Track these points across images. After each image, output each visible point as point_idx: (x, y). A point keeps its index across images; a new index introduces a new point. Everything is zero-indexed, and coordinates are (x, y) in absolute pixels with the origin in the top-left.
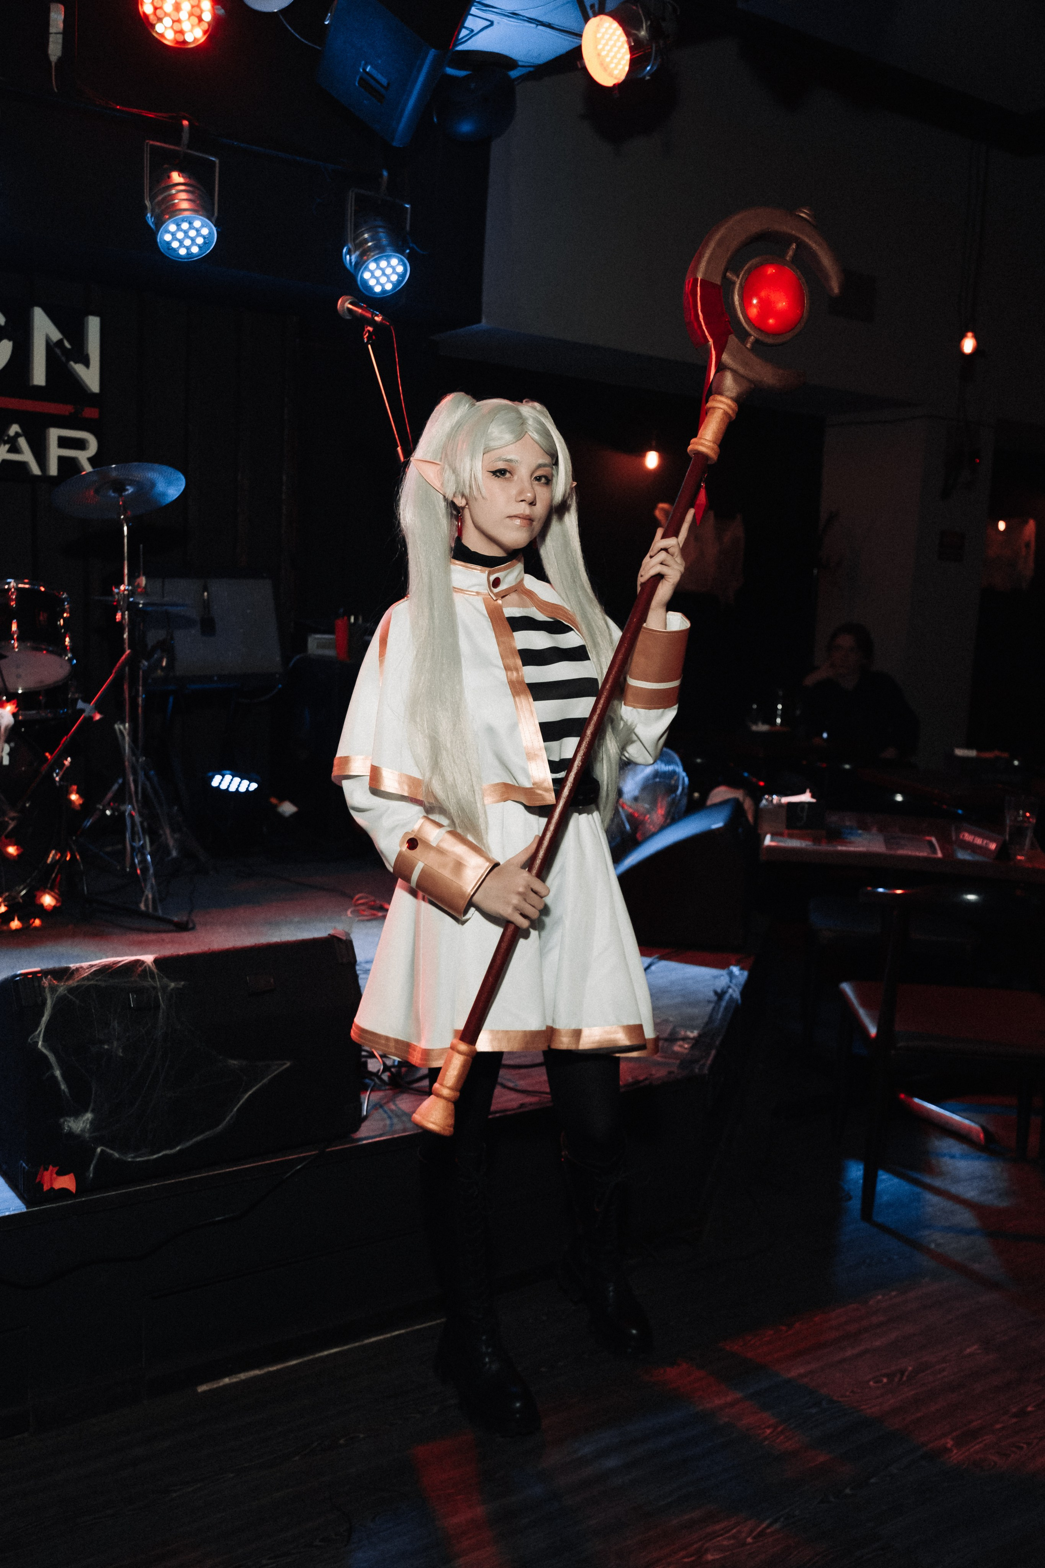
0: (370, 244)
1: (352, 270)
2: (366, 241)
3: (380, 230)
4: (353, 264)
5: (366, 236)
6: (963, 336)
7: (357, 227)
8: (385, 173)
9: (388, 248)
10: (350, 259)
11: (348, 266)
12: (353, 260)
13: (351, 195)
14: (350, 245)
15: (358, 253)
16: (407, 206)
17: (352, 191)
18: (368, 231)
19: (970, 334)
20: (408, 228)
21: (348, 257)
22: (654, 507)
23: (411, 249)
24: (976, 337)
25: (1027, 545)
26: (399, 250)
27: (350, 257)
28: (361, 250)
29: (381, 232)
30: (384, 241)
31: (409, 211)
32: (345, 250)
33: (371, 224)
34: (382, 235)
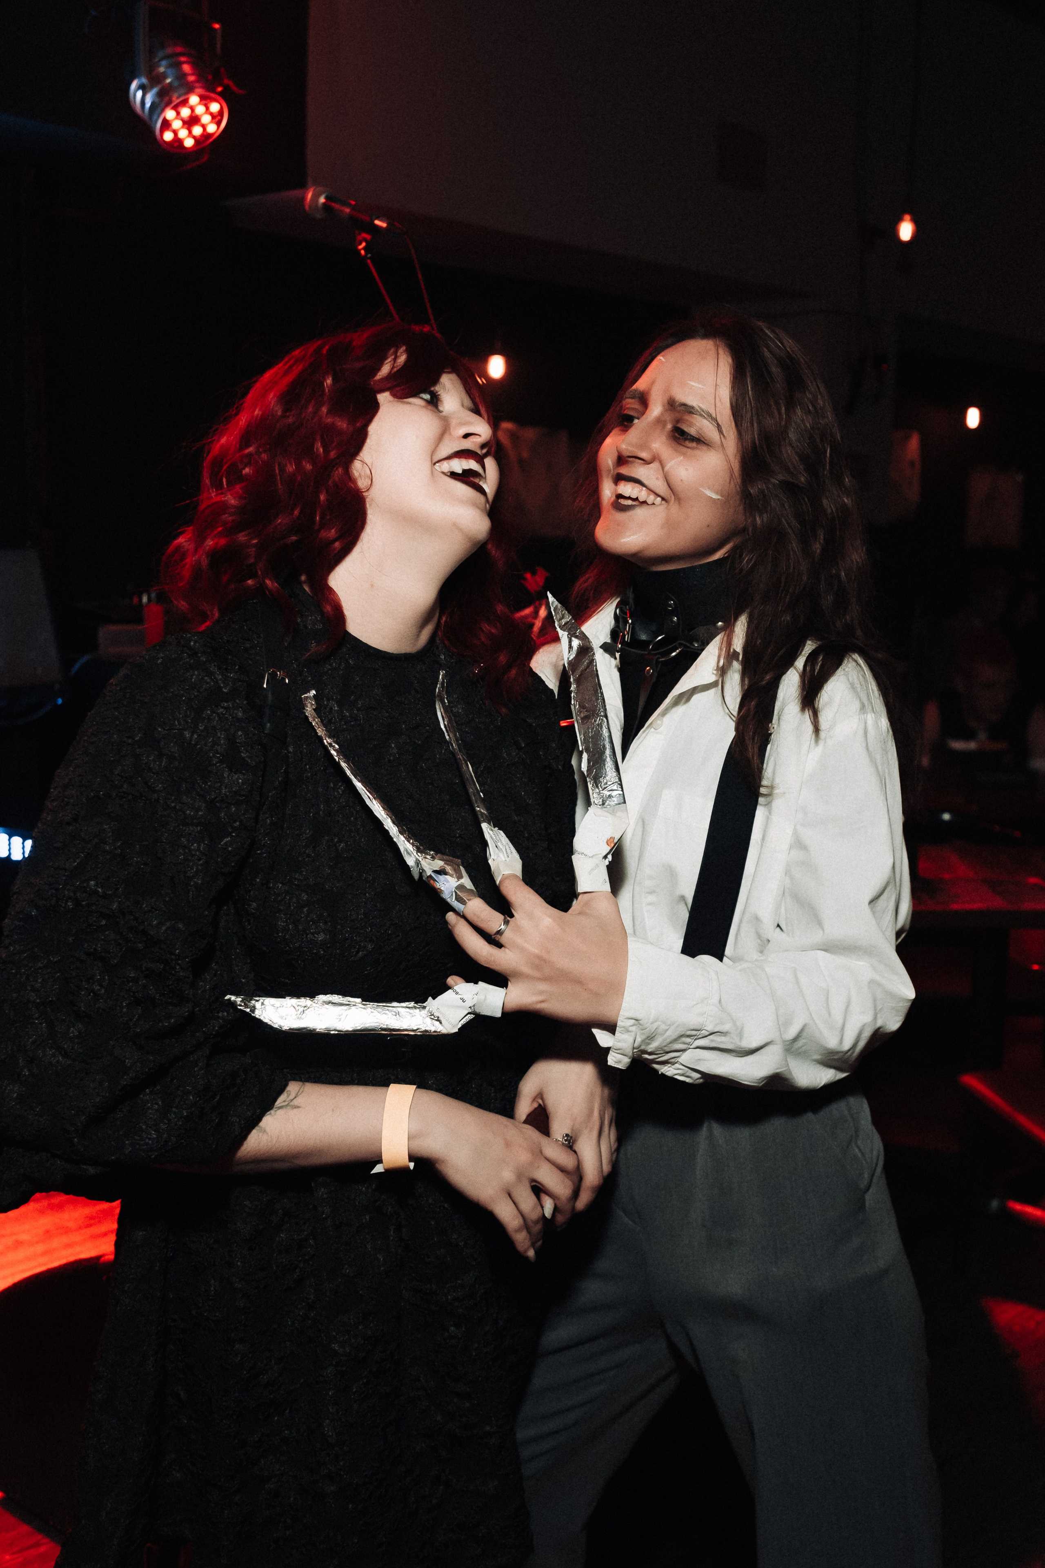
0: (168, 81)
2: (164, 76)
3: (183, 59)
4: (148, 107)
5: (164, 67)
6: (899, 220)
7: (151, 53)
9: (197, 85)
10: (142, 98)
11: (139, 109)
12: (148, 101)
13: (143, 10)
14: (144, 80)
15: (155, 90)
16: (217, 26)
18: (167, 58)
19: (907, 217)
20: (220, 57)
21: (139, 94)
23: (226, 88)
24: (915, 221)
25: (912, 464)
27: (142, 95)
28: (160, 86)
29: (184, 62)
30: (191, 78)
31: (219, 33)
32: (134, 85)
33: (169, 51)
34: (186, 68)
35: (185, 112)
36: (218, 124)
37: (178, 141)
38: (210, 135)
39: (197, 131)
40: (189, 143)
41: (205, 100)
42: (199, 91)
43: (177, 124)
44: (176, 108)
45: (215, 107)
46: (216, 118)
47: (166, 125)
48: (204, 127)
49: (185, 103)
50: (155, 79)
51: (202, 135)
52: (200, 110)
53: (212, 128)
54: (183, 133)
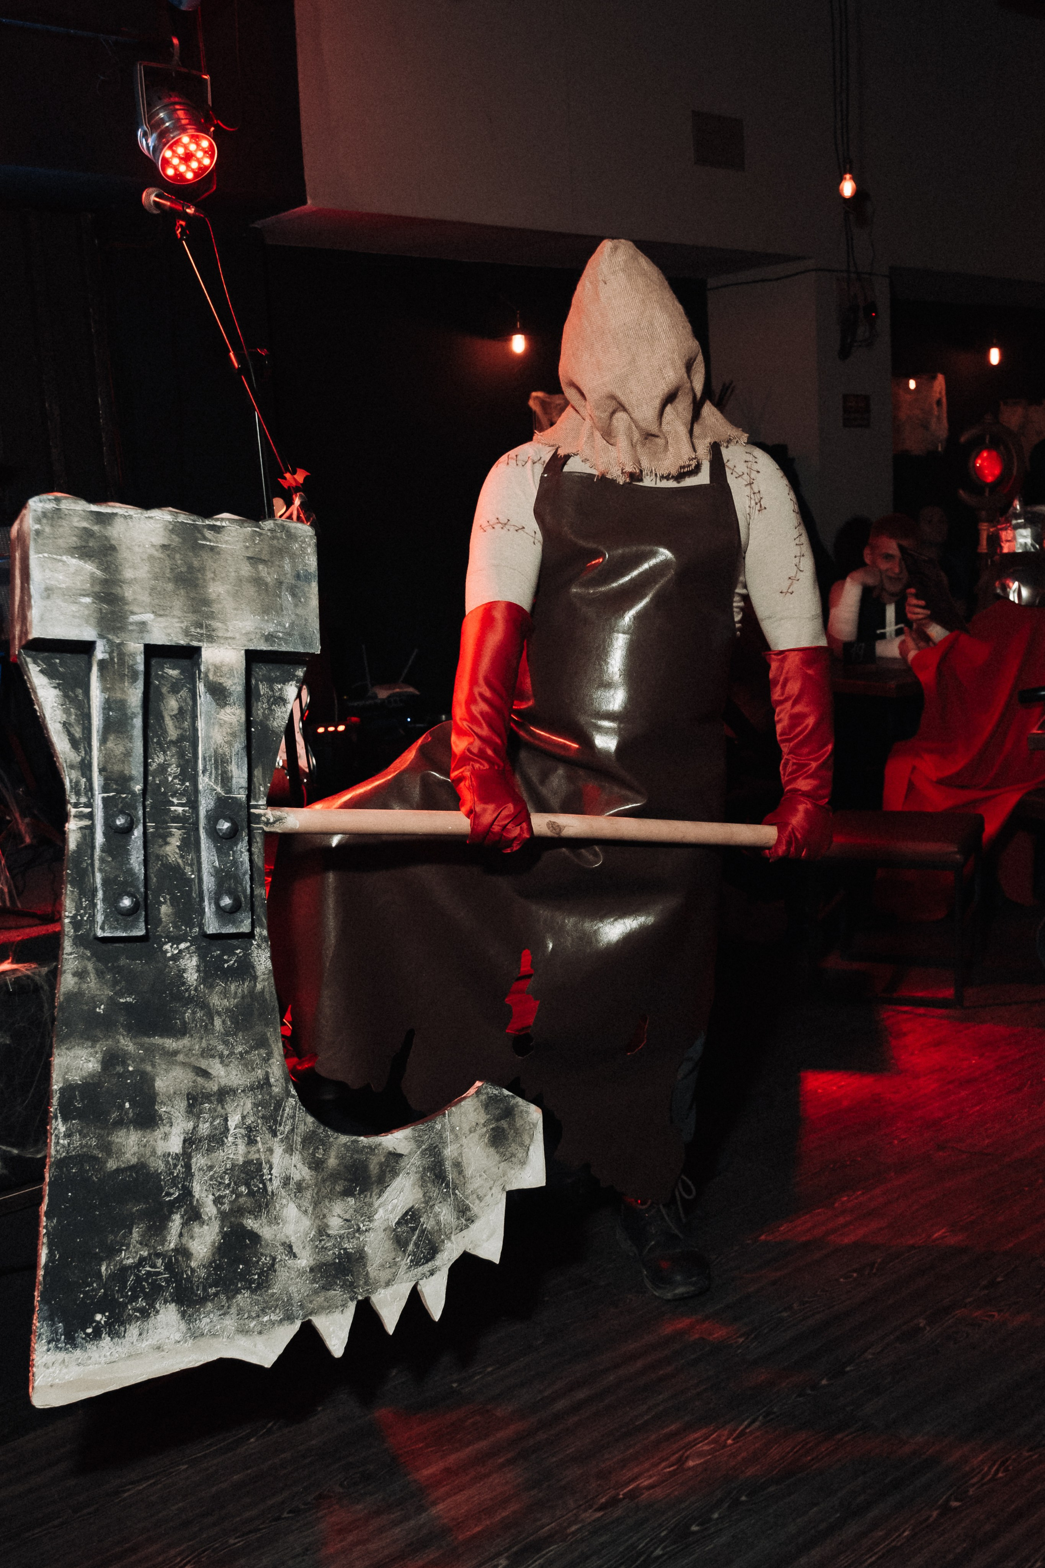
1: (151, 156)
3: (178, 107)
4: (151, 149)
5: (162, 115)
7: (150, 105)
8: (175, 41)
9: (189, 127)
10: (147, 143)
11: (146, 152)
12: (151, 144)
13: (140, 70)
14: (145, 127)
15: (155, 135)
16: (206, 77)
17: (140, 65)
18: (164, 108)
19: (847, 176)
20: (210, 103)
21: (144, 141)
22: (528, 397)
23: (217, 127)
26: (202, 129)
27: (146, 140)
28: (159, 131)
29: (180, 110)
30: (185, 122)
31: (209, 83)
32: (140, 133)
33: (166, 101)
34: (181, 113)
35: (180, 151)
36: (212, 157)
37: (179, 176)
38: (207, 168)
39: (194, 165)
40: (190, 175)
41: (195, 139)
42: (191, 132)
43: (175, 161)
44: (171, 148)
45: (205, 144)
46: (209, 152)
47: (166, 162)
48: (199, 161)
49: (177, 142)
50: (155, 126)
51: (200, 168)
52: (193, 147)
53: (206, 161)
54: (182, 168)
